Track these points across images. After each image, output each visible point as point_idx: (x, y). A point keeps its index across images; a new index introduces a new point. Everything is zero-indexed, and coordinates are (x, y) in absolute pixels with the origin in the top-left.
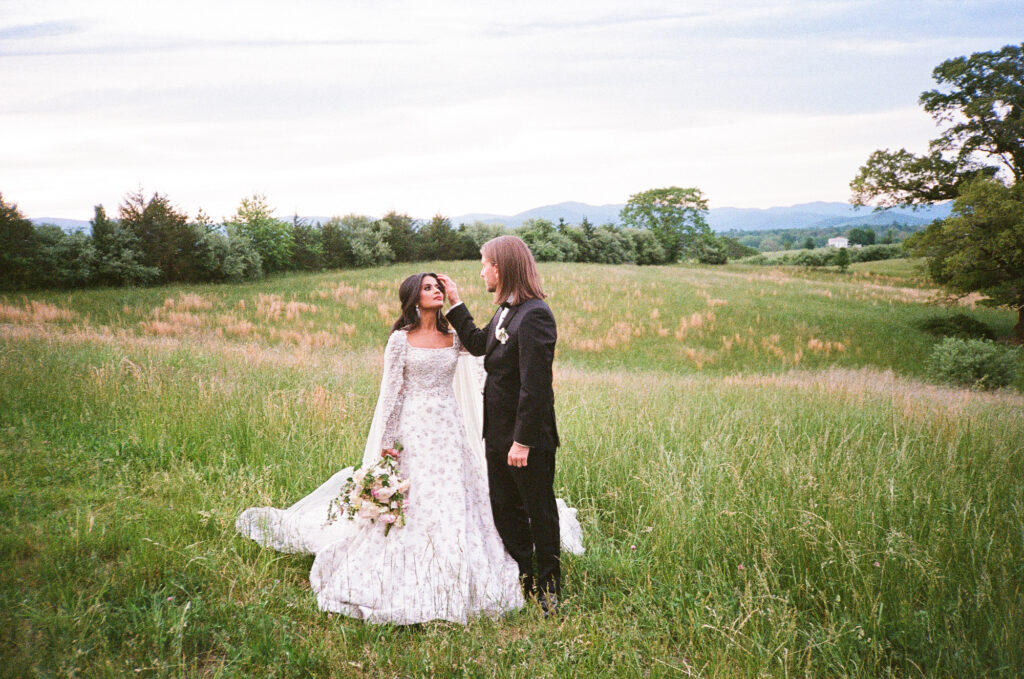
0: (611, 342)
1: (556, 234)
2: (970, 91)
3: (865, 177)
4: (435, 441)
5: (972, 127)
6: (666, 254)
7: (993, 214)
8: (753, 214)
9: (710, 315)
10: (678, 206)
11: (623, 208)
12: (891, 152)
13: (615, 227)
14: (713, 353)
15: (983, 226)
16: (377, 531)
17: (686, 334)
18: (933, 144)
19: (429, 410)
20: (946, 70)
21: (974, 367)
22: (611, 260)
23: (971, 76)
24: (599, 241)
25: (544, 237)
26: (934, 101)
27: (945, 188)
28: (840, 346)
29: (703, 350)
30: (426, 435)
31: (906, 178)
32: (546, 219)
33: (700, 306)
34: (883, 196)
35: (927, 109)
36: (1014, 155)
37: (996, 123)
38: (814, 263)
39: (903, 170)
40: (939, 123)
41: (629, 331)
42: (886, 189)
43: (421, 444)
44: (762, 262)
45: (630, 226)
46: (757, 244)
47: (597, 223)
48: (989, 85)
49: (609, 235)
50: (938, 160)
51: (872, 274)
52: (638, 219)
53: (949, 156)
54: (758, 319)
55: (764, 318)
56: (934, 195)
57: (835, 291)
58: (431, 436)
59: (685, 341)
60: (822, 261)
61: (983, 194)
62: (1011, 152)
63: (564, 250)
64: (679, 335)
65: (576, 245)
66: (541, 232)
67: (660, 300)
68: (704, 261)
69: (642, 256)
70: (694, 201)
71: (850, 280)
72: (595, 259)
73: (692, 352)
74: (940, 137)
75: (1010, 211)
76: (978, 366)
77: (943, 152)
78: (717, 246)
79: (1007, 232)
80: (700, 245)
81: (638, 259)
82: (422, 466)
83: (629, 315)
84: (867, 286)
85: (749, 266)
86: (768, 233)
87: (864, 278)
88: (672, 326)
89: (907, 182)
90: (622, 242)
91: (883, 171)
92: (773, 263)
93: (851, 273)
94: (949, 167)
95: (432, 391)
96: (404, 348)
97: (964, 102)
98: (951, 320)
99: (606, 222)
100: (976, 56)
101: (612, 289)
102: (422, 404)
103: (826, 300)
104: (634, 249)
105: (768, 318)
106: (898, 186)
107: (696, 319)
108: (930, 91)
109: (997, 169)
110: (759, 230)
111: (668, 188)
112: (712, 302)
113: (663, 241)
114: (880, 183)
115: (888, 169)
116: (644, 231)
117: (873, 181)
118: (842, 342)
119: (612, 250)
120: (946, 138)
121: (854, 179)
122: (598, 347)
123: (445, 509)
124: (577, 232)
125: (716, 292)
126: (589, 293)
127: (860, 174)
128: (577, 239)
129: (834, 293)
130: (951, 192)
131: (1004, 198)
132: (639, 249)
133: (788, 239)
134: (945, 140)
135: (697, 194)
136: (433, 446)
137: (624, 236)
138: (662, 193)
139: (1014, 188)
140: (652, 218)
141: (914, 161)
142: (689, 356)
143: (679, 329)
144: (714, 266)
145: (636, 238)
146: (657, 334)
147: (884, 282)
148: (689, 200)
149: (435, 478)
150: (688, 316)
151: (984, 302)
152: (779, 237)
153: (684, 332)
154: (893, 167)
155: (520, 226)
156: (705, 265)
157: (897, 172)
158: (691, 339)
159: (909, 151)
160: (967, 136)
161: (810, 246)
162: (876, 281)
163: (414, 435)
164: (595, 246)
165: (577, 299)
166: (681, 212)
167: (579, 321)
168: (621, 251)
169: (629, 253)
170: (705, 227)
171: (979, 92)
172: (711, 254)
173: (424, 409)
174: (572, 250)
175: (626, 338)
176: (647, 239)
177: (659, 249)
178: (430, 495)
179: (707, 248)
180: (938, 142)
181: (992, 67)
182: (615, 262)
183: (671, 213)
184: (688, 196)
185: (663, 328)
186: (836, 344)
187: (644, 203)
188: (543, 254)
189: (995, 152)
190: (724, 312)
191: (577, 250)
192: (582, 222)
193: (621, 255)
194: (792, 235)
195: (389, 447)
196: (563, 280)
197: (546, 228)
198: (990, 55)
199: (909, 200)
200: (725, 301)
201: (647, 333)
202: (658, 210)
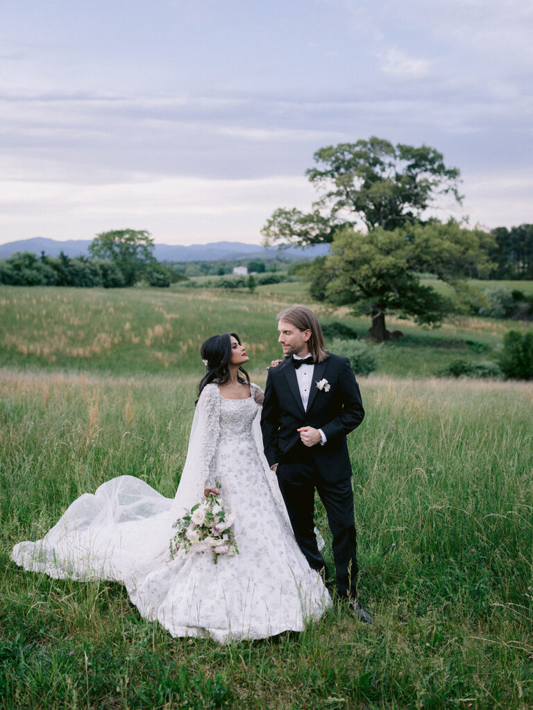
0: (97, 349)
1: (39, 264)
2: (337, 169)
3: (270, 226)
4: (249, 479)
5: (339, 194)
6: (125, 279)
7: (357, 254)
8: (180, 249)
9: (168, 326)
10: (132, 243)
11: (90, 244)
12: (287, 210)
13: (85, 259)
14: (175, 355)
15: (350, 262)
16: (205, 561)
17: (153, 341)
18: (314, 204)
19: (241, 453)
20: (322, 154)
21: (354, 359)
22: (84, 284)
23: (337, 159)
24: (74, 270)
25: (29, 266)
26: (315, 175)
27: (323, 235)
28: (261, 347)
29: (167, 353)
30: (242, 474)
31: (297, 228)
32: (31, 251)
33: (160, 320)
34: (283, 240)
35: (311, 181)
36: (366, 214)
37: (354, 192)
38: (230, 286)
39: (296, 222)
40: (317, 191)
41: (109, 340)
42: (284, 234)
43: (239, 483)
44: (193, 285)
45: (96, 258)
46: (183, 271)
47: (71, 255)
48: (349, 166)
49: (81, 265)
50: (318, 216)
51: (272, 294)
52: (102, 252)
53: (325, 213)
54: (203, 329)
55: (207, 328)
56: (315, 241)
57: (250, 306)
58: (245, 475)
59: (153, 346)
60: (235, 284)
61: (350, 240)
62: (364, 211)
63: (46, 277)
64: (148, 342)
65: (55, 273)
66: (27, 262)
67: (129, 316)
68: (153, 285)
69: (108, 281)
70: (144, 239)
71: (257, 298)
72: (71, 284)
73: (159, 355)
74: (318, 200)
75: (367, 252)
76: (356, 358)
77: (320, 211)
78: (162, 273)
79: (366, 266)
80: (150, 273)
81: (104, 283)
82: (242, 501)
83: (107, 327)
84: (270, 302)
85: (183, 288)
86: (191, 263)
87: (266, 297)
88: (142, 335)
89: (299, 231)
90: (92, 270)
91: (283, 221)
92: (201, 286)
93: (257, 294)
94: (324, 221)
95: (242, 436)
96: (218, 400)
97: (333, 176)
98: (330, 326)
99: (78, 255)
100: (341, 146)
101: (91, 307)
102: (236, 448)
103: (245, 314)
104: (101, 276)
105: (209, 327)
106: (292, 233)
107: (159, 329)
108: (311, 169)
109: (355, 223)
110: (184, 260)
111: (124, 229)
112: (168, 316)
113: (123, 270)
114: (281, 230)
115: (286, 221)
116: (108, 261)
117: (275, 229)
118: (262, 343)
119: (84, 276)
120: (322, 201)
121: (263, 228)
122: (87, 353)
123: (267, 536)
124: (56, 262)
125: (170, 309)
126: (73, 311)
127: (267, 224)
128: (55, 267)
129: (250, 308)
130: (329, 239)
131: (363, 243)
132: (105, 275)
133: (205, 268)
134: (321, 203)
135: (146, 235)
136: (248, 483)
137: (92, 265)
138: (120, 233)
139: (368, 237)
140: (113, 252)
141: (302, 216)
142: (157, 359)
143: (147, 338)
144: (161, 289)
145: (102, 267)
146: (130, 342)
147: (280, 300)
148: (141, 239)
149: (254, 510)
150: (152, 327)
151: (351, 314)
152: (198, 267)
153: (151, 340)
154: (289, 220)
155: (10, 257)
156: (154, 288)
157: (292, 224)
158: (157, 344)
159: (298, 209)
160: (336, 199)
161: (221, 273)
162: (275, 299)
163: (231, 475)
164: (70, 273)
165: (65, 316)
166: (135, 248)
167: (69, 333)
168: (91, 277)
169: (97, 279)
170: (153, 259)
171: (342, 170)
172: (159, 279)
173: (237, 452)
174: (53, 276)
175: (107, 345)
176: (111, 268)
177: (120, 276)
178: (253, 526)
179: (156, 275)
180: (318, 204)
181: (350, 153)
182: (87, 286)
183: (127, 248)
184: (139, 236)
185: (136, 336)
186: (258, 345)
187: (107, 240)
188: (30, 279)
189: (354, 211)
190: (177, 323)
191: (56, 277)
192: (59, 254)
193: (91, 280)
194: (208, 265)
195: (212, 486)
196: (50, 301)
197: (31, 259)
198: (349, 146)
199: (300, 243)
200: (177, 316)
201: (123, 341)
202: (118, 246)
